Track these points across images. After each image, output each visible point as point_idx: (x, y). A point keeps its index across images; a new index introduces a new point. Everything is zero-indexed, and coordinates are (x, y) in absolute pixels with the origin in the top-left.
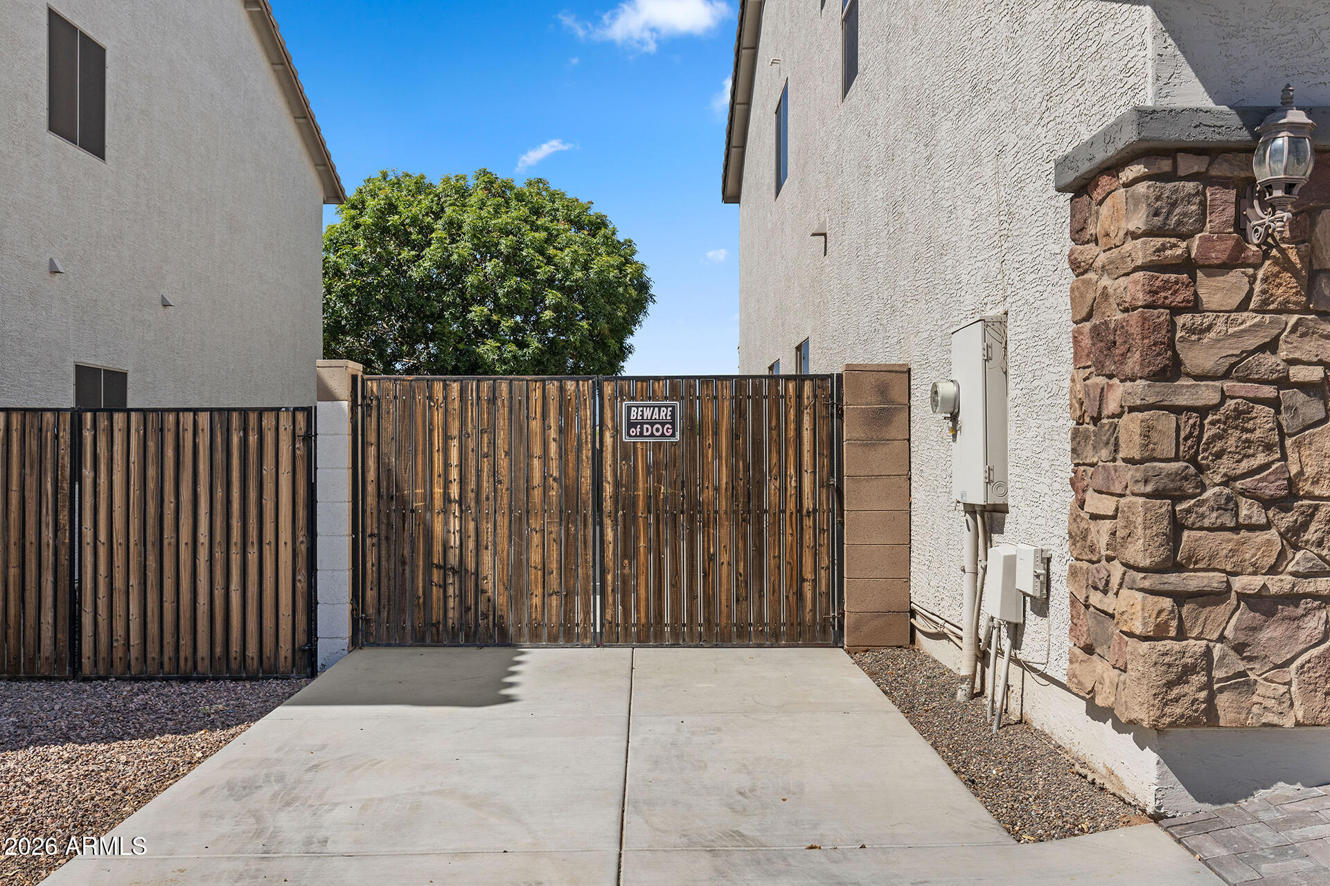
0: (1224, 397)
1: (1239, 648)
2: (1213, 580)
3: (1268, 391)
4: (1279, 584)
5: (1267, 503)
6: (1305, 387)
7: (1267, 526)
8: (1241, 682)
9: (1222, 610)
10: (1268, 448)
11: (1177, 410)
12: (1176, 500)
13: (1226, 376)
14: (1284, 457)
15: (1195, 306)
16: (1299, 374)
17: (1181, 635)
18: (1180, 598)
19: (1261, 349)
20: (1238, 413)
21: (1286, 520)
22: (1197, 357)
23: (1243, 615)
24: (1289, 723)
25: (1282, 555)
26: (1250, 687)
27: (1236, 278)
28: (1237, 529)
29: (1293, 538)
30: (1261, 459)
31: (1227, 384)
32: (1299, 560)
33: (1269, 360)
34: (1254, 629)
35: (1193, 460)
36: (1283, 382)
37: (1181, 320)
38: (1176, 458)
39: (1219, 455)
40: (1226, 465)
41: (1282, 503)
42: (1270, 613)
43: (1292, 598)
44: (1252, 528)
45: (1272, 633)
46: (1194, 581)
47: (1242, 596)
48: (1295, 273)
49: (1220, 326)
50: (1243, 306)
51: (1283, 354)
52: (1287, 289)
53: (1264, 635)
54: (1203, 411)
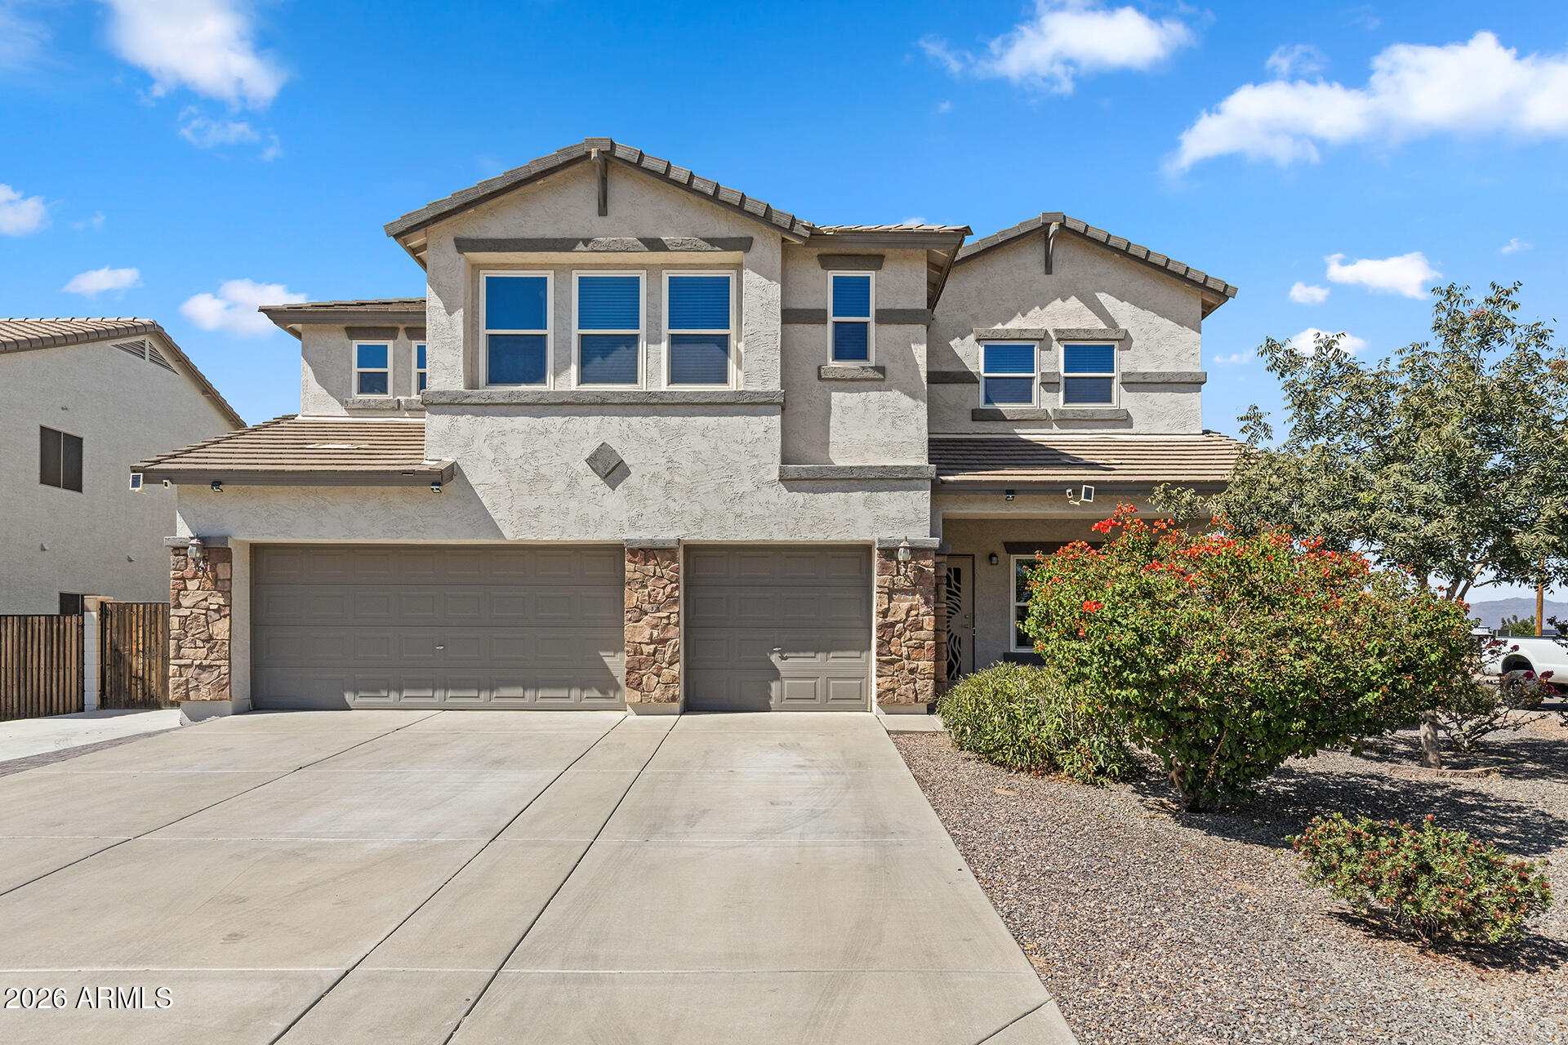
0: (192, 613)
1: (196, 679)
2: (189, 662)
3: (204, 612)
4: (205, 663)
5: (203, 641)
6: (214, 610)
7: (204, 647)
8: (197, 688)
9: (192, 670)
10: (204, 626)
11: (178, 616)
12: (179, 641)
13: (193, 607)
14: (208, 629)
15: (186, 589)
16: (212, 607)
17: (181, 676)
18: (180, 666)
19: (202, 600)
20: (195, 617)
21: (207, 646)
22: (185, 602)
23: (197, 671)
24: (209, 699)
25: (208, 655)
26: (199, 690)
27: (196, 582)
28: (196, 648)
29: (210, 650)
30: (202, 629)
31: (193, 610)
32: (212, 657)
33: (204, 603)
34: (200, 674)
35: (184, 630)
36: (208, 609)
37: (182, 593)
38: (180, 629)
39: (191, 629)
40: (193, 631)
41: (208, 641)
42: (204, 670)
43: (211, 666)
44: (200, 648)
45: (204, 676)
46: (183, 662)
47: (196, 666)
48: (211, 580)
49: (191, 594)
50: (198, 589)
51: (209, 601)
52: (209, 585)
53: (202, 676)
54: (186, 617)
